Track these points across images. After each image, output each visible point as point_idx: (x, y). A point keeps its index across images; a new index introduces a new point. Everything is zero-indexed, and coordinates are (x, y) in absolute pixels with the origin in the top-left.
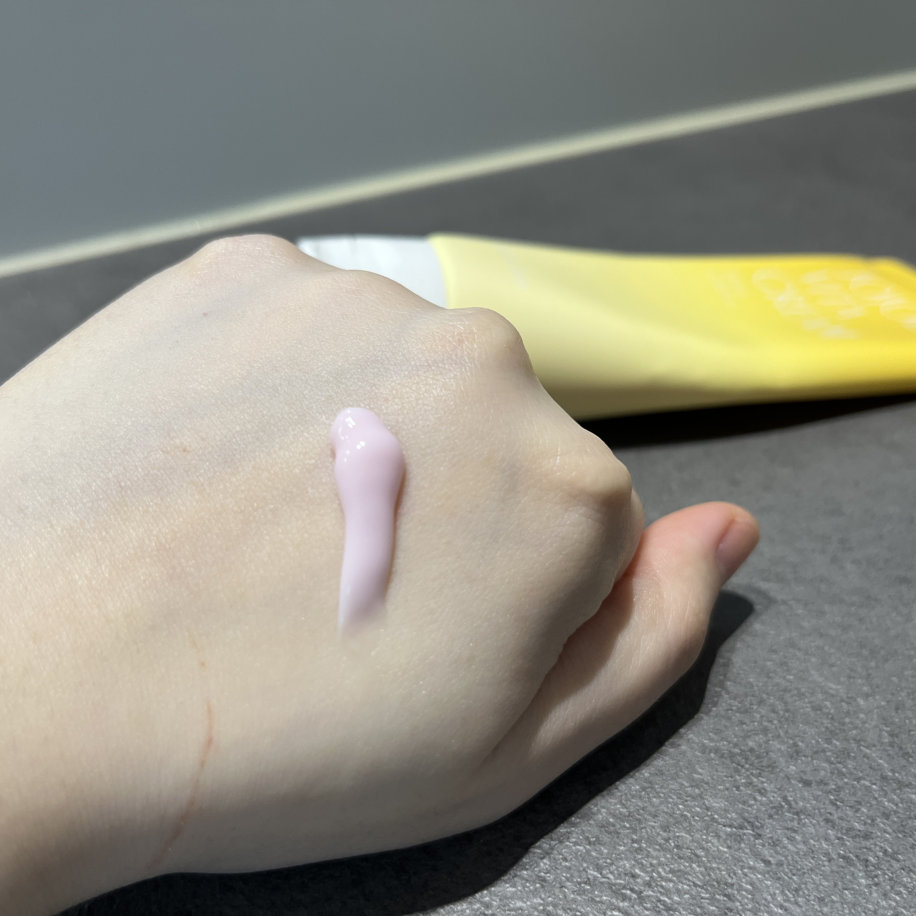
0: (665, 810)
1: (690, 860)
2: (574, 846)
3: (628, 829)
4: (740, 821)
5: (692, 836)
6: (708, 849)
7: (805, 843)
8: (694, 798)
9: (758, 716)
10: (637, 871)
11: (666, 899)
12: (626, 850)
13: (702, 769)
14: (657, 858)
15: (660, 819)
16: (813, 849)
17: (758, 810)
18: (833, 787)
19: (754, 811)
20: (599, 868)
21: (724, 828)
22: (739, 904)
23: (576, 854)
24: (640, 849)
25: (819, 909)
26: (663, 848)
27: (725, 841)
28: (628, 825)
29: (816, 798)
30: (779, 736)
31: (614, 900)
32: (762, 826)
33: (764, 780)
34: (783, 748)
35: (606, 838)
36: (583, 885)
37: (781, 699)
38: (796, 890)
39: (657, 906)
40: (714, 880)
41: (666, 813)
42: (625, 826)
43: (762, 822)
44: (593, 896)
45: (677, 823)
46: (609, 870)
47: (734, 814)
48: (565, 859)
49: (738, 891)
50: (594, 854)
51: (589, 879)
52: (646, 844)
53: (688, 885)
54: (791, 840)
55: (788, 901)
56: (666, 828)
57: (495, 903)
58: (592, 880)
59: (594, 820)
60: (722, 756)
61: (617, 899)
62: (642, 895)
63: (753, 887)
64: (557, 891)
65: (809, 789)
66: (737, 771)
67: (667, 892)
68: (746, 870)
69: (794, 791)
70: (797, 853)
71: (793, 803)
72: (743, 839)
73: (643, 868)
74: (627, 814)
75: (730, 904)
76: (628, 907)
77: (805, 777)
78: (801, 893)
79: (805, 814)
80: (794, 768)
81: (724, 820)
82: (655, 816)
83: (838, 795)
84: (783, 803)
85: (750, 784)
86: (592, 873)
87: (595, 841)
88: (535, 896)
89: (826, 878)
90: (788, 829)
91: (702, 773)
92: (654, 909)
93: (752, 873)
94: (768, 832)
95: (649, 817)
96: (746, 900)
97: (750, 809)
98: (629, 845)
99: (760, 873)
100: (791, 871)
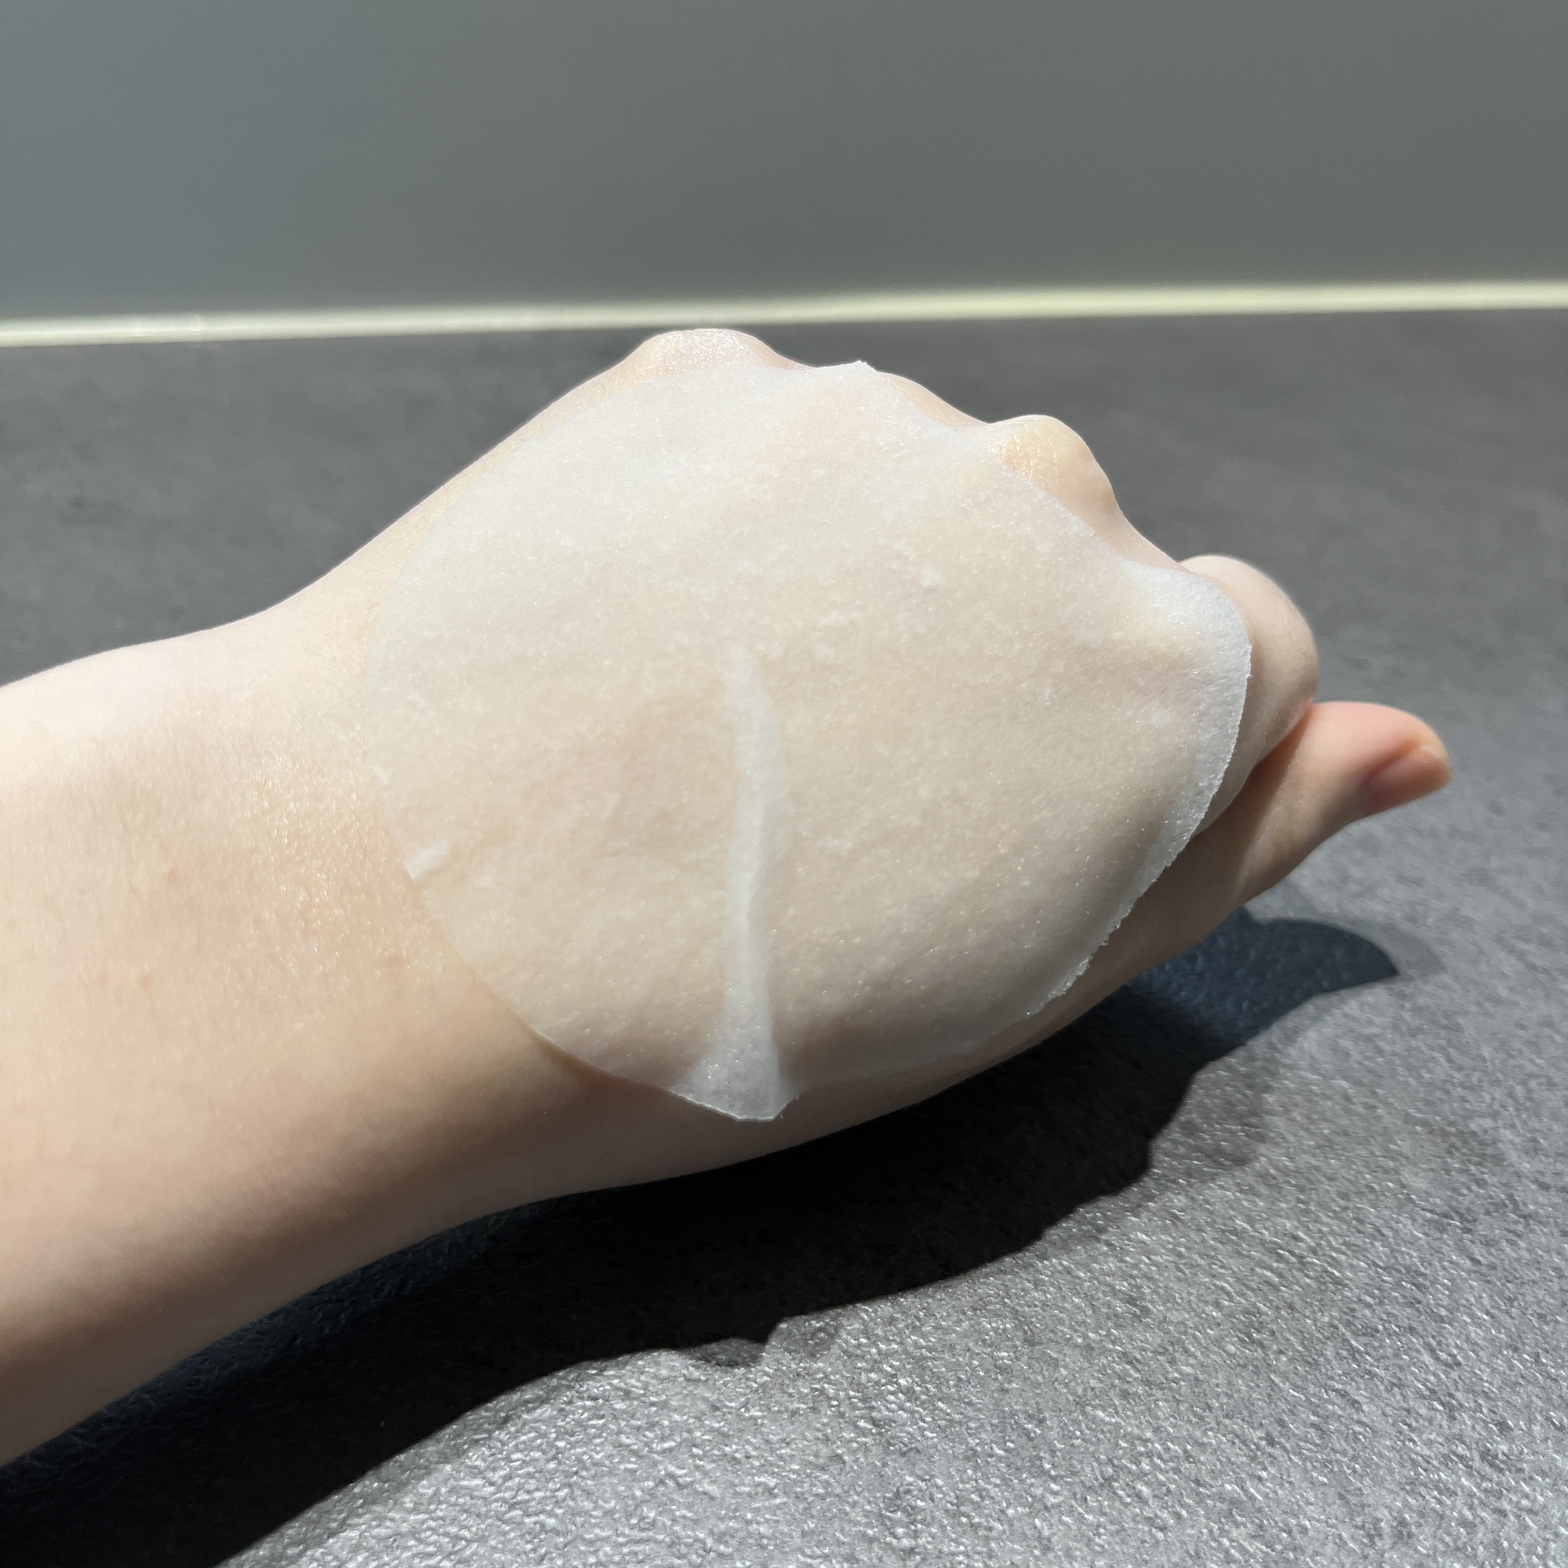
0: (1347, 1176)
1: (1373, 1237)
2: (1220, 1190)
3: (1293, 1186)
4: (1446, 1208)
5: (1378, 1211)
6: (1397, 1231)
7: (1530, 1250)
8: (1386, 1171)
9: (1488, 1099)
10: (1301, 1234)
11: (1335, 1272)
12: (1289, 1209)
13: (1402, 1141)
14: (1328, 1225)
15: (1338, 1183)
16: (1540, 1260)
17: (1472, 1202)
19: (1466, 1202)
20: (1250, 1221)
21: (1422, 1212)
22: (1431, 1297)
24: (1307, 1212)
25: (1537, 1325)
26: (1337, 1217)
27: (1423, 1225)
28: (1293, 1182)
29: (1554, 1206)
30: (1513, 1126)
31: (1266, 1258)
32: (1475, 1220)
33: (1485, 1170)
34: (1518, 1140)
35: (1263, 1190)
36: (1227, 1234)
37: (1524, 1083)
38: (1510, 1299)
39: (1322, 1277)
40: (1401, 1265)
41: (1348, 1180)
42: (1289, 1183)
43: (1475, 1216)
44: (1239, 1248)
45: (1360, 1193)
46: (1264, 1225)
47: (1438, 1200)
48: (1207, 1202)
49: (1433, 1283)
50: (1245, 1204)
51: (1235, 1229)
52: (1315, 1207)
53: (1365, 1263)
54: (1512, 1245)
55: (1498, 1308)
56: (1345, 1196)
58: (1239, 1231)
60: (1432, 1132)
61: (1270, 1258)
62: (1305, 1261)
63: (1452, 1284)
64: (1193, 1235)
65: (1544, 1193)
66: (1449, 1152)
67: (1336, 1263)
68: (1446, 1264)
69: (1524, 1191)
70: (1518, 1260)
71: (1521, 1204)
72: (1445, 1229)
73: (1308, 1232)
74: (1294, 1169)
75: (1419, 1295)
76: (1284, 1269)
77: (1541, 1179)
78: (1516, 1303)
79: (1534, 1220)
80: (1527, 1165)
81: (1423, 1203)
82: (1331, 1179)
84: (1507, 1202)
85: (1466, 1171)
86: (1240, 1223)
87: (1248, 1191)
88: (1164, 1234)
90: (1509, 1231)
91: (1404, 1145)
92: (1316, 1279)
93: (1454, 1269)
94: (1481, 1229)
95: (1323, 1179)
96: (1440, 1295)
97: (1461, 1198)
98: (1293, 1204)
99: (1464, 1271)
100: (1506, 1277)
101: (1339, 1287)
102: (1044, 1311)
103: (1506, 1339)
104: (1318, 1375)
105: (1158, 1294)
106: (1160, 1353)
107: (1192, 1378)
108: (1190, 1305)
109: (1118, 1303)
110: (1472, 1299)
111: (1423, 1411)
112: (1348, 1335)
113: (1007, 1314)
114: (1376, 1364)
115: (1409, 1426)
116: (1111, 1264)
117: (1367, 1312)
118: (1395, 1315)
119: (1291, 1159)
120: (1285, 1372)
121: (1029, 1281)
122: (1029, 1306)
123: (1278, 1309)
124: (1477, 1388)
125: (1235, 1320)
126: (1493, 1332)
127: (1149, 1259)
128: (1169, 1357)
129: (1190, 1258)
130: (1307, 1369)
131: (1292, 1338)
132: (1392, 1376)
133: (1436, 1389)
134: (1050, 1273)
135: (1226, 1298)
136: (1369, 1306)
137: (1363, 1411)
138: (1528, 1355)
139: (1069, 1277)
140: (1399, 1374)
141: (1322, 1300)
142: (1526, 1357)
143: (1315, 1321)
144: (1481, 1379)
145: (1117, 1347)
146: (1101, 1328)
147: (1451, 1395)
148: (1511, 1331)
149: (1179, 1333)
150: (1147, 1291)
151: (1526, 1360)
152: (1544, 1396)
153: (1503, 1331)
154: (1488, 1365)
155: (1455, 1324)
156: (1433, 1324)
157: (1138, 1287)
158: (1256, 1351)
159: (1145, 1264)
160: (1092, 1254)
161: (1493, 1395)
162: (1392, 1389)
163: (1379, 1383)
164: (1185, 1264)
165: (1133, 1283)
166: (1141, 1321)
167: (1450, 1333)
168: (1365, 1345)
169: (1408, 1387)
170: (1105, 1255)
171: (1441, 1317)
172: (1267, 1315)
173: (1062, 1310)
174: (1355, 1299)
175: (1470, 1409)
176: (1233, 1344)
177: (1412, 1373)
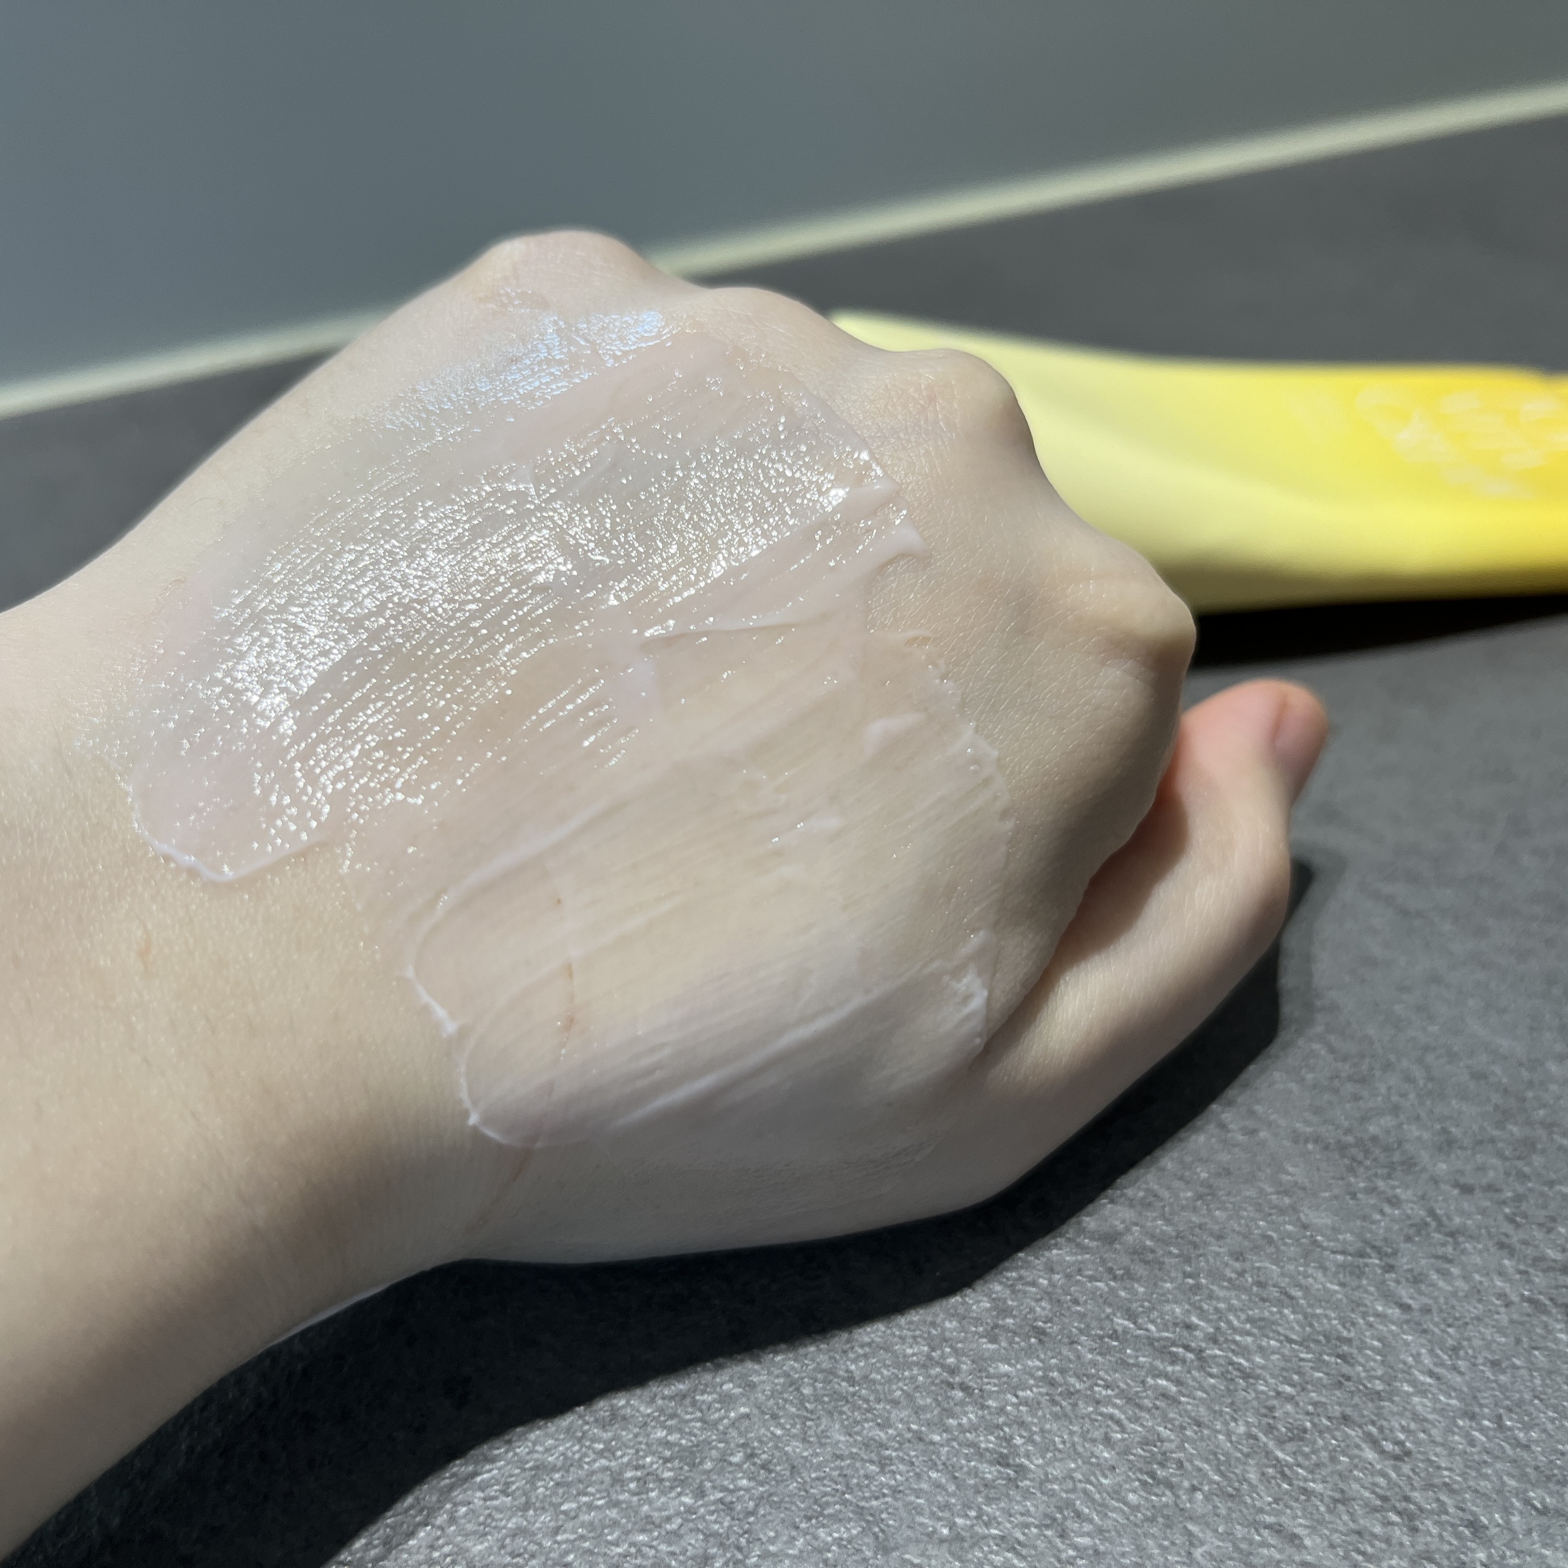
0: (1237, 1228)
1: (1280, 1304)
2: (1090, 1281)
3: (1178, 1256)
4: (1359, 1244)
5: (1282, 1267)
6: (1307, 1287)
7: (1466, 1278)
8: (1282, 1211)
9: (1383, 1089)
10: (1195, 1320)
11: (1242, 1361)
12: (1176, 1288)
13: (1294, 1166)
14: (1226, 1300)
15: (1228, 1241)
16: (1479, 1287)
17: (1388, 1229)
18: (1510, 1194)
19: (1381, 1231)
20: (1132, 1316)
21: (1332, 1256)
22: (1361, 1368)
23: (1094, 1293)
24: (1197, 1287)
25: (1492, 1378)
26: (1233, 1286)
27: (1336, 1274)
28: (1176, 1251)
29: (1483, 1212)
30: (1418, 1118)
31: (1158, 1363)
32: (1395, 1253)
33: (1396, 1183)
34: (1426, 1135)
35: (1140, 1270)
36: (1107, 1340)
37: (1420, 1061)
38: (1455, 1349)
39: (1228, 1372)
40: (1319, 1333)
41: (1238, 1233)
42: (1170, 1253)
43: (1394, 1246)
44: (1123, 1356)
45: (1256, 1247)
46: (1148, 1317)
47: (1349, 1235)
48: (1076, 1302)
49: (1360, 1350)
50: (1123, 1294)
51: (1115, 1331)
52: (1206, 1279)
53: (1276, 1340)
54: (1443, 1274)
55: (1442, 1364)
56: (1238, 1256)
57: (964, 1367)
58: (1120, 1332)
59: (1120, 1243)
60: (1326, 1148)
61: (1163, 1361)
62: (1204, 1355)
63: (1384, 1345)
64: (1065, 1351)
65: (1469, 1197)
66: (1351, 1170)
67: (1244, 1351)
68: (1371, 1319)
69: (1444, 1200)
70: (1454, 1294)
71: (1444, 1219)
72: (1363, 1273)
73: (1202, 1315)
74: (1174, 1234)
75: (1346, 1369)
76: (1181, 1372)
77: (1462, 1180)
78: (1462, 1353)
79: (1464, 1235)
80: (1444, 1166)
81: (1332, 1244)
82: (1220, 1237)
83: (1518, 1207)
84: (1428, 1219)
85: (1372, 1190)
86: (1121, 1322)
87: (1122, 1276)
88: (1030, 1358)
89: (1501, 1331)
90: (1437, 1257)
91: (1295, 1172)
92: (1223, 1376)
93: (1381, 1323)
94: (1403, 1262)
95: (1211, 1239)
96: (1372, 1364)
97: (1374, 1227)
98: (1180, 1281)
99: (1394, 1323)
100: (1444, 1320)
101: (1252, 1381)
102: (896, 1499)
103: (1458, 1404)
104: (1244, 1510)
105: (1033, 1442)
106: (1047, 1527)
107: (1091, 1552)
108: (1075, 1450)
109: (985, 1467)
110: (1410, 1360)
111: (1378, 1530)
112: (1271, 1444)
113: (851, 1515)
114: (1310, 1477)
115: (1363, 1554)
116: (971, 1416)
117: (1289, 1407)
118: (1323, 1404)
119: (1168, 1221)
120: (1204, 1516)
121: (872, 1462)
122: (877, 1498)
123: (1183, 1428)
124: (1436, 1481)
125: (1132, 1457)
126: (1442, 1398)
127: (1017, 1396)
128: (1059, 1528)
129: (1066, 1383)
130: (1230, 1504)
131: (1206, 1466)
132: (1332, 1490)
133: (1388, 1494)
134: (897, 1445)
135: (1117, 1428)
136: (1290, 1399)
137: (1305, 1547)
138: (1489, 1420)
139: (921, 1446)
140: (1341, 1485)
141: (1232, 1403)
142: (1486, 1423)
143: (1229, 1434)
144: (1439, 1468)
145: (996, 1532)
146: (970, 1508)
147: (1407, 1499)
148: (1461, 1391)
149: (1067, 1492)
150: (1018, 1441)
151: (1488, 1427)
152: (1515, 1472)
153: (1453, 1394)
154: (1442, 1445)
155: (1396, 1399)
156: (1370, 1405)
157: (1008, 1440)
158: (1164, 1495)
159: (1013, 1405)
160: (946, 1406)
161: (1456, 1486)
162: (1335, 1507)
163: (1319, 1503)
164: (1061, 1394)
165: (1002, 1434)
166: (1017, 1487)
167: (1393, 1414)
168: (1294, 1453)
169: (1354, 1499)
170: (962, 1403)
171: (1378, 1393)
172: (1171, 1441)
173: (918, 1493)
174: (1272, 1393)
175: (1432, 1512)
176: (1135, 1491)
177: (1357, 1480)
